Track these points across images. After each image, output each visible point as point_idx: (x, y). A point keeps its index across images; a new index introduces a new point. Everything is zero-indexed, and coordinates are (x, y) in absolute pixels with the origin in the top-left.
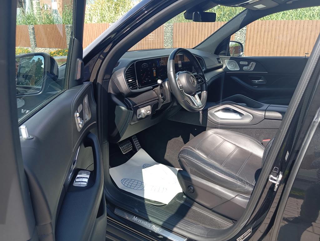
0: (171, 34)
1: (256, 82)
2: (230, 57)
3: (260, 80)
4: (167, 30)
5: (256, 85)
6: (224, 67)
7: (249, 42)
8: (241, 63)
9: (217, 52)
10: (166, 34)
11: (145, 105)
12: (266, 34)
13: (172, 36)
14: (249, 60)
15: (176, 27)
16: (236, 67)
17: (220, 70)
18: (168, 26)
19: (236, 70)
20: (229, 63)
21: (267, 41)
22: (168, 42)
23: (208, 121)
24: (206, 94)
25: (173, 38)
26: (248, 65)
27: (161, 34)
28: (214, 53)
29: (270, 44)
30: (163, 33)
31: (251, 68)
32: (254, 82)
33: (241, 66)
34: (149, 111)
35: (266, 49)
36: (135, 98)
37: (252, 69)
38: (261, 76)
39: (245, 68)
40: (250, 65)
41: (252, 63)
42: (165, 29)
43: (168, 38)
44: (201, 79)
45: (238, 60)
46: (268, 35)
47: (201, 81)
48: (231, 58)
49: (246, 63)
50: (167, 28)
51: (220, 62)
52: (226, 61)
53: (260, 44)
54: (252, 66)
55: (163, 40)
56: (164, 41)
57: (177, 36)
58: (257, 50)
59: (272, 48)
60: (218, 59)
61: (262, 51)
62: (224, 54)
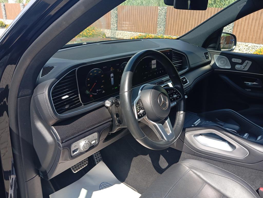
0: (164, 17)
1: (250, 84)
2: (220, 52)
3: (254, 83)
4: (161, 13)
5: (248, 87)
6: (212, 63)
7: (237, 28)
8: (234, 60)
9: (205, 45)
10: (160, 16)
11: (87, 133)
12: (254, 21)
13: (165, 18)
14: (244, 58)
15: (170, 11)
16: (226, 65)
17: (207, 67)
18: (162, 9)
19: (226, 67)
20: (218, 59)
21: (254, 28)
22: (161, 24)
23: (184, 145)
24: (184, 116)
25: (166, 21)
26: (241, 64)
27: (156, 16)
28: (201, 45)
29: (257, 31)
30: (157, 16)
31: (245, 67)
32: (247, 84)
33: (233, 64)
34: (95, 140)
35: (253, 36)
36: (68, 125)
37: (246, 69)
38: (257, 78)
39: (237, 67)
40: (245, 64)
41: (247, 61)
42: (160, 12)
43: (161, 20)
44: (178, 93)
45: (230, 56)
46: (255, 23)
47: (177, 97)
48: (222, 54)
49: (240, 61)
50: (161, 10)
51: (207, 58)
52: (216, 56)
53: (247, 31)
54: (247, 65)
55: (156, 22)
56: (158, 22)
57: (170, 19)
58: (244, 37)
59: (258, 35)
60: (206, 54)
61: (248, 38)
62: (214, 48)
